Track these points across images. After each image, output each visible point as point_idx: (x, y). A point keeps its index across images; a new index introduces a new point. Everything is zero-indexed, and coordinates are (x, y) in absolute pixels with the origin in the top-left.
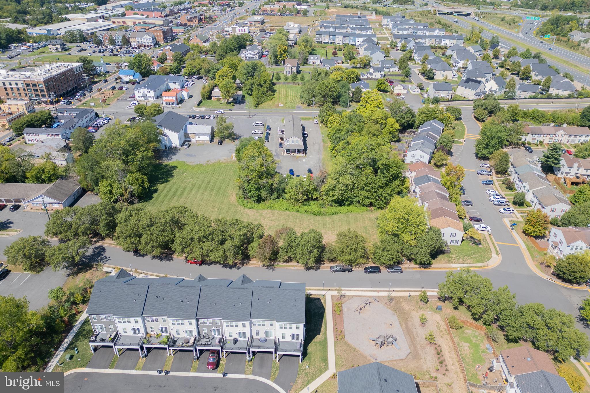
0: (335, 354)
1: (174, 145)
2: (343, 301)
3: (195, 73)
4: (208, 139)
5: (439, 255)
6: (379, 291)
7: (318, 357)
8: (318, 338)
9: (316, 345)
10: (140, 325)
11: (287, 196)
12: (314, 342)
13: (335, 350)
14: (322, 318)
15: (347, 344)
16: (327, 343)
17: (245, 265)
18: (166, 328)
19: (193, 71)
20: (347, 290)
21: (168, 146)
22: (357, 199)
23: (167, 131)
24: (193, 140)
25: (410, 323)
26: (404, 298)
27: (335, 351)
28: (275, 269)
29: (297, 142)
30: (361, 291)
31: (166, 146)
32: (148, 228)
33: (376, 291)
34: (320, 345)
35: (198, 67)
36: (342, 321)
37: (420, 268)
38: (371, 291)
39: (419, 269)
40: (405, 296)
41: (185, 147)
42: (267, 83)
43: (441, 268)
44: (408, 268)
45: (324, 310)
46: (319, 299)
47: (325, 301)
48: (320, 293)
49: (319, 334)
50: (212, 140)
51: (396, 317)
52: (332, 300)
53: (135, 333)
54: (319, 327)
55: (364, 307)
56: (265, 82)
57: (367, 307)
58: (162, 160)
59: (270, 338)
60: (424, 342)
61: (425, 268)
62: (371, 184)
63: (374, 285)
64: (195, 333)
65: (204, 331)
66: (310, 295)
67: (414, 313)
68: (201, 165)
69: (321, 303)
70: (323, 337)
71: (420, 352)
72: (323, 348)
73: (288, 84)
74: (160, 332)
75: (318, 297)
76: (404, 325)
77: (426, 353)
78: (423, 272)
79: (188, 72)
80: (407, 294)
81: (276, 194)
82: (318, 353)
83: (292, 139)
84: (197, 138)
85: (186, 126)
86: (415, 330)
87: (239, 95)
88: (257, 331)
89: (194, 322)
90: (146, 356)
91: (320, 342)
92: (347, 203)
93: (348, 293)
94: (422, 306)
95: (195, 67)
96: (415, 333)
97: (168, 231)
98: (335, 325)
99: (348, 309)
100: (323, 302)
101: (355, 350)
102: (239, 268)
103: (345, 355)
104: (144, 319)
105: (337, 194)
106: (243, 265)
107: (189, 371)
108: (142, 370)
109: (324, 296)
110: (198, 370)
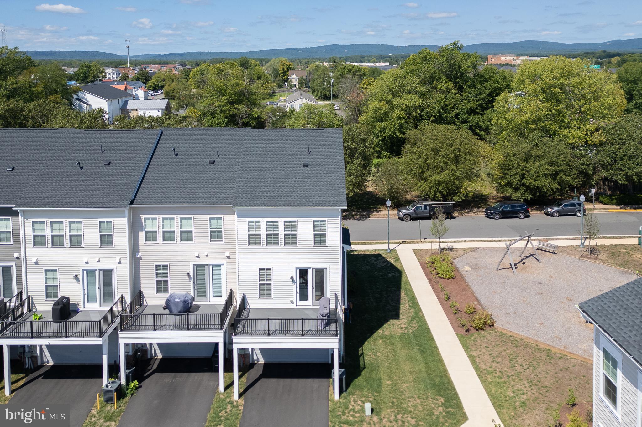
2: (451, 256)
3: (162, 87)
4: (159, 113)
9: (392, 344)
12: (383, 337)
13: (472, 358)
15: (510, 340)
16: (431, 339)
19: (161, 84)
20: (455, 242)
23: (89, 98)
27: (472, 361)
35: (168, 80)
36: (467, 290)
45: (400, 272)
46: (378, 256)
47: (398, 259)
52: (419, 257)
55: (522, 262)
69: (389, 262)
70: (414, 325)
72: (422, 352)
75: (376, 253)
79: (153, 85)
83: (299, 102)
85: (127, 102)
88: (161, 269)
91: (405, 338)
95: (164, 80)
98: (445, 299)
99: (475, 268)
100: (391, 260)
109: (391, 250)
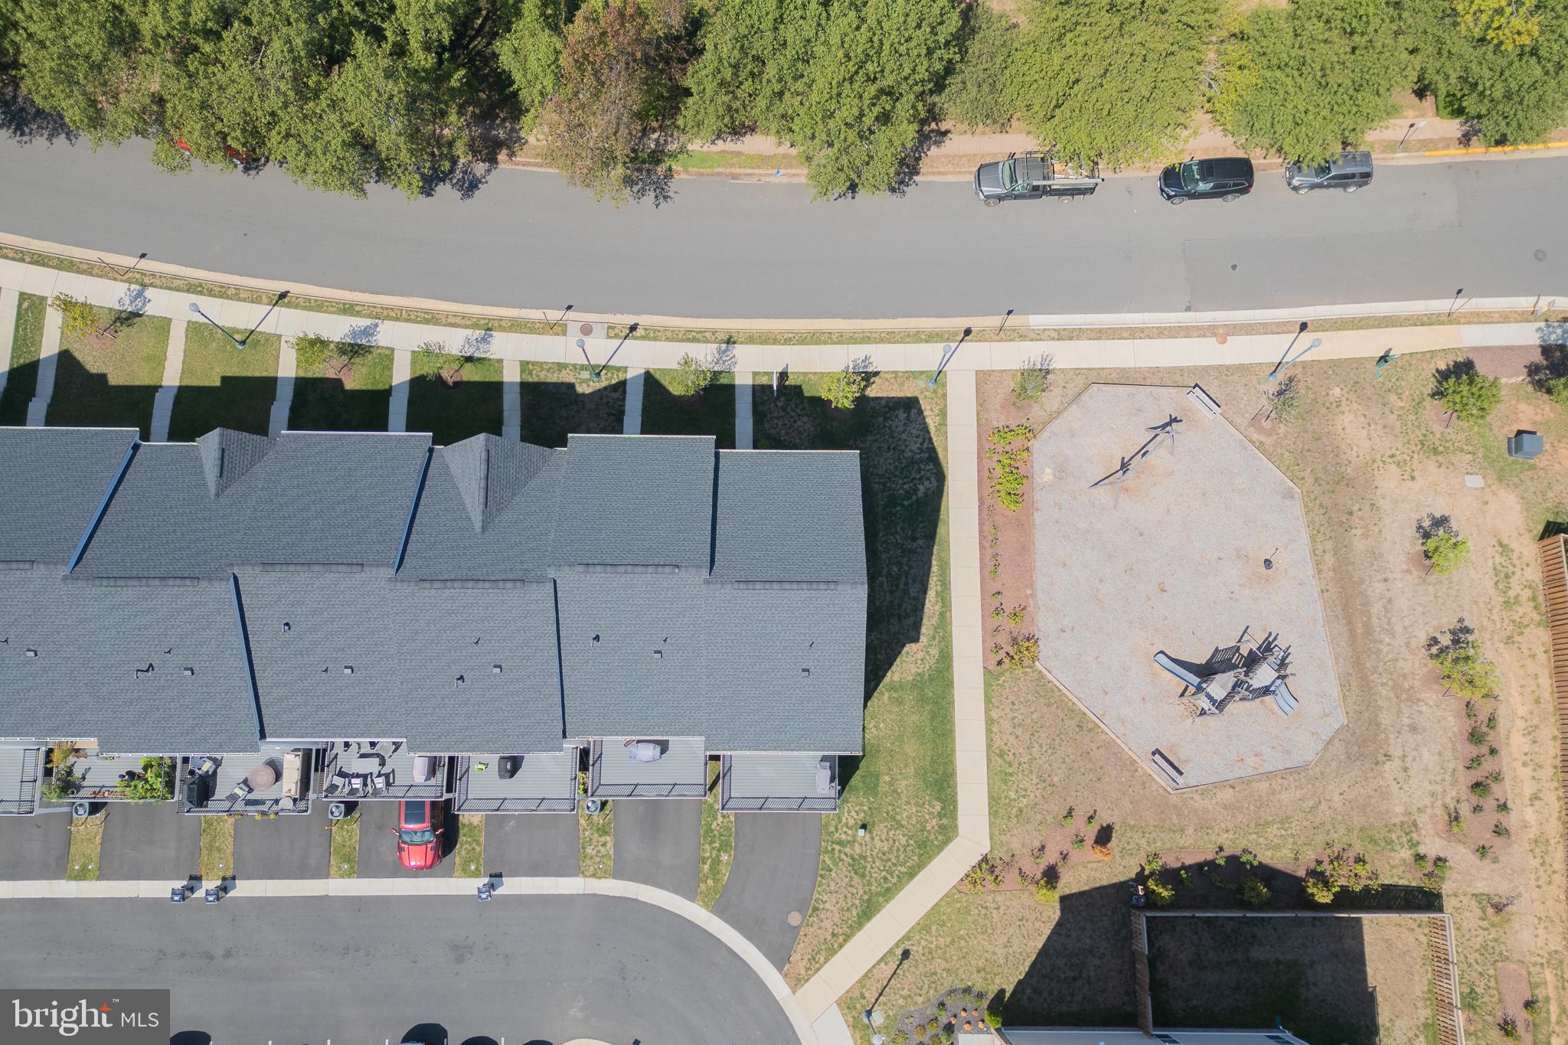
0: (989, 746)
2: (1037, 413)
6: (1222, 333)
7: (911, 770)
8: (911, 662)
9: (900, 702)
12: (892, 688)
13: (990, 722)
14: (931, 535)
15: (1045, 690)
16: (950, 684)
17: (502, 156)
20: (1060, 335)
25: (1359, 546)
26: (1352, 372)
27: (989, 731)
28: (673, 186)
33: (1211, 330)
34: (922, 700)
36: (1025, 549)
37: (1468, 139)
38: (1185, 332)
39: (1458, 154)
40: (1358, 362)
44: (1403, 144)
45: (940, 477)
46: (910, 405)
47: (943, 414)
48: (925, 357)
49: (915, 635)
51: (1297, 509)
52: (981, 404)
54: (913, 591)
55: (1143, 452)
60: (1416, 664)
61: (1492, 138)
63: (1202, 287)
66: (868, 378)
67: (1389, 481)
69: (925, 429)
70: (934, 651)
71: (1385, 719)
72: (934, 717)
75: (907, 391)
76: (1330, 560)
77: (1413, 729)
78: (1479, 171)
80: (1366, 345)
82: (912, 748)
86: (1380, 587)
91: (918, 684)
93: (1066, 357)
94: (1438, 429)
96: (1376, 608)
98: (991, 565)
99: (1062, 472)
100: (932, 422)
101: (1084, 725)
102: (470, 186)
103: (1035, 751)
106: (492, 160)
107: (323, 873)
108: (102, 876)
109: (938, 377)
110: (363, 867)
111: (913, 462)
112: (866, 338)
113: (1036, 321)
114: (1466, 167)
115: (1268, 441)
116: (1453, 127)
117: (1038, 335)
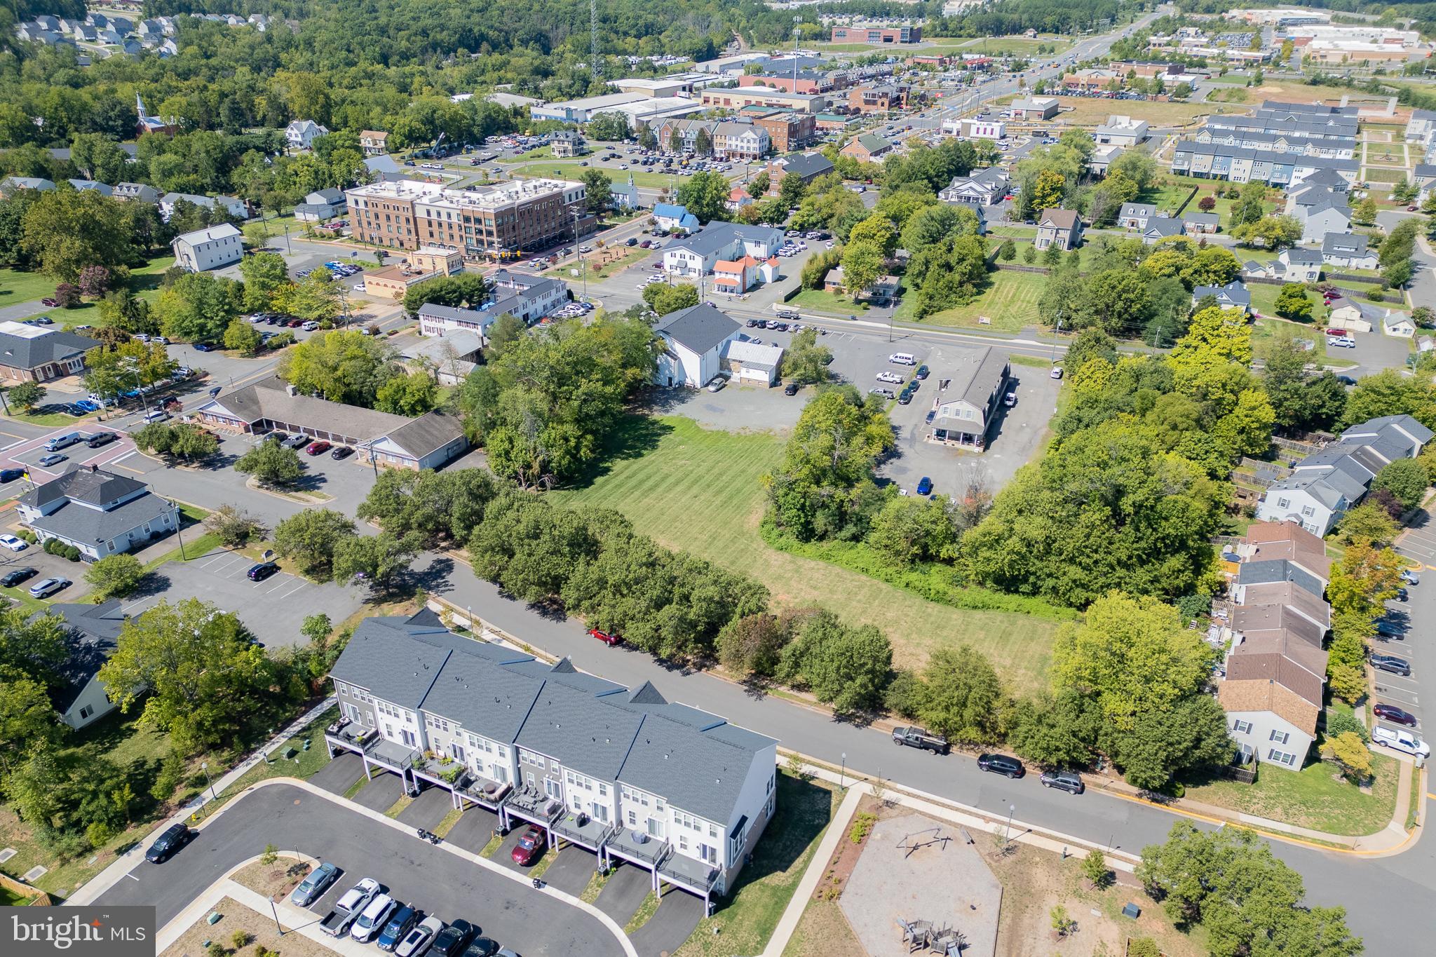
0: (797, 926)
1: (689, 382)
2: (883, 814)
3: (815, 225)
4: (765, 377)
5: (1216, 779)
6: (989, 821)
7: (754, 919)
8: (776, 878)
9: (762, 891)
10: (414, 728)
11: (873, 537)
12: (763, 884)
13: (802, 918)
14: (811, 839)
15: (836, 915)
16: (791, 896)
17: (704, 670)
18: (461, 749)
19: (813, 219)
20: (909, 794)
21: (675, 381)
22: (1050, 582)
23: (679, 349)
24: (735, 377)
25: (1026, 921)
26: (1048, 856)
27: (800, 920)
28: (767, 697)
29: (968, 416)
30: (944, 805)
31: (670, 379)
32: (526, 541)
33: (983, 817)
34: (774, 895)
35: (825, 211)
36: (855, 859)
37: (1140, 796)
38: (970, 813)
39: (1136, 800)
40: (1053, 852)
41: (712, 388)
42: (965, 263)
43: (1201, 813)
44: (1105, 787)
45: (828, 820)
46: (828, 793)
47: (841, 801)
48: (843, 780)
49: (784, 869)
50: (775, 383)
51: (996, 892)
52: (860, 804)
53: (407, 741)
54: (792, 856)
55: (928, 845)
56: (961, 260)
57: (936, 847)
58: (651, 409)
59: (659, 838)
61: (1154, 800)
62: (1096, 551)
63: (985, 800)
64: (511, 779)
65: (529, 778)
66: (813, 778)
67: (1051, 901)
68: (725, 434)
69: (829, 803)
70: (790, 879)
72: (776, 904)
73: (1030, 270)
74: (450, 754)
75: (828, 788)
76: (1007, 920)
78: (1143, 808)
79: (801, 222)
80: (1058, 848)
81: (850, 529)
82: (759, 910)
83: (957, 405)
84: (744, 373)
85: (729, 342)
86: (1030, 941)
87: (889, 286)
88: (632, 814)
89: (508, 751)
90: (414, 794)
92: (1024, 588)
93: (906, 801)
94: (1085, 890)
95: (819, 210)
97: (563, 555)
98: (834, 861)
99: (885, 837)
100: (834, 802)
101: (848, 934)
102: (688, 674)
103: (819, 936)
104: (422, 717)
105: (1000, 559)
106: (699, 669)
107: (477, 852)
108: (396, 819)
109: (845, 789)
110: (494, 857)
111: (818, 811)
112: (820, 766)
113: (900, 786)
114: (1137, 806)
115: (994, 864)
116: (1135, 790)
117: (899, 791)
